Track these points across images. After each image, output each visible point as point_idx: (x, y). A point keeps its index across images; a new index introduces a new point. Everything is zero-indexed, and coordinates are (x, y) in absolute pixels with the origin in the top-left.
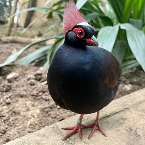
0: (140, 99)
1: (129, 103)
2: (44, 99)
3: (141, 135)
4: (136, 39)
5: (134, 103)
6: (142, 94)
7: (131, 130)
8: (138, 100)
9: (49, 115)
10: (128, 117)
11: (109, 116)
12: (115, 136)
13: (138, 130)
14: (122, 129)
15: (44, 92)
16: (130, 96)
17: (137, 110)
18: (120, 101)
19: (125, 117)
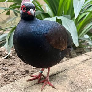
0: (75, 63)
1: (68, 66)
2: (4, 69)
3: (80, 86)
4: (68, 25)
5: (72, 66)
6: (76, 60)
7: (73, 83)
8: (74, 64)
9: (9, 80)
10: (69, 74)
11: (55, 74)
12: (62, 88)
13: (78, 83)
14: (66, 83)
15: (4, 64)
16: (68, 62)
17: (74, 70)
18: (61, 65)
19: (67, 74)
